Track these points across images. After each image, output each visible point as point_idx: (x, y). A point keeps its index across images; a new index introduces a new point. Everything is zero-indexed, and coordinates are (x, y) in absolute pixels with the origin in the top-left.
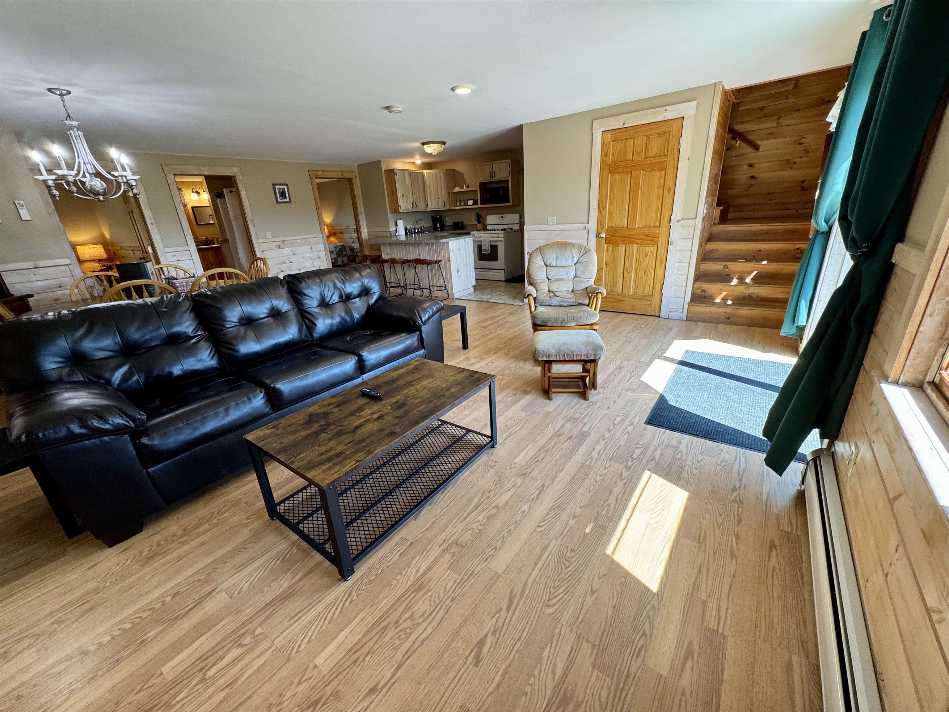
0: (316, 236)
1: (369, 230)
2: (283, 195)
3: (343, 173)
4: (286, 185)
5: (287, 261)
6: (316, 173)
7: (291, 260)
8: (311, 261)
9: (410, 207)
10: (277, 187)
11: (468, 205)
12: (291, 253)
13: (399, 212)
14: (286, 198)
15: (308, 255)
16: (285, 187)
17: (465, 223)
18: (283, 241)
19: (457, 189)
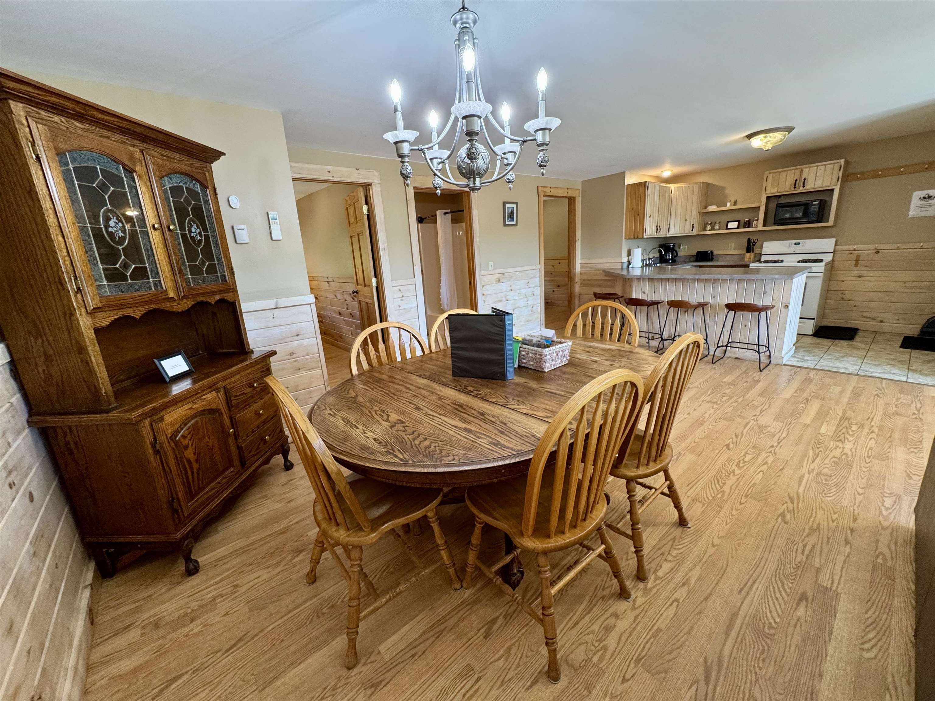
0: (535, 267)
1: (584, 261)
2: (511, 216)
3: (568, 191)
4: (516, 203)
5: (504, 299)
6: (545, 189)
7: (508, 297)
8: (526, 299)
9: (654, 232)
10: (507, 205)
11: (727, 229)
12: (509, 288)
13: (643, 238)
14: (513, 220)
15: (523, 291)
16: (514, 206)
17: (715, 253)
18: (504, 274)
19: (712, 208)
